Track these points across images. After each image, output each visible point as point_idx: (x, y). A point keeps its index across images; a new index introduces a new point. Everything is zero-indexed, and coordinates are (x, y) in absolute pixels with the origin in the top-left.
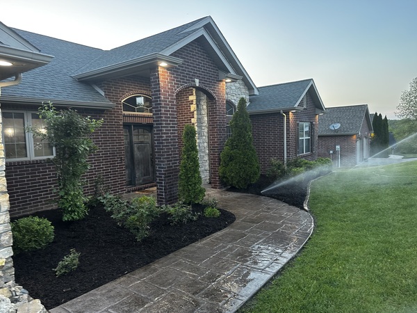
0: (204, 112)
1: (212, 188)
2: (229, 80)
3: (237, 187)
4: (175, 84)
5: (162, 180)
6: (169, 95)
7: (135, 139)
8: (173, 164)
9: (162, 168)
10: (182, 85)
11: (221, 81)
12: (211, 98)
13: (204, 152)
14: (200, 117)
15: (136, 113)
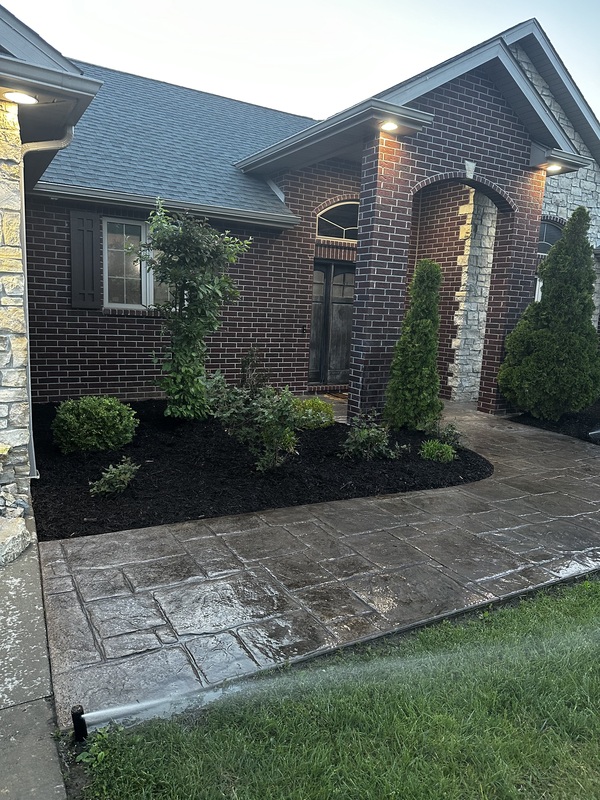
0: (489, 243)
1: (479, 409)
2: (555, 167)
3: (535, 415)
4: (414, 171)
5: (359, 374)
6: (396, 196)
7: (335, 293)
8: (385, 343)
9: (362, 349)
10: (429, 174)
11: (536, 169)
12: (504, 208)
13: (477, 332)
14: (478, 252)
15: (343, 240)
